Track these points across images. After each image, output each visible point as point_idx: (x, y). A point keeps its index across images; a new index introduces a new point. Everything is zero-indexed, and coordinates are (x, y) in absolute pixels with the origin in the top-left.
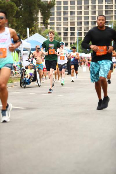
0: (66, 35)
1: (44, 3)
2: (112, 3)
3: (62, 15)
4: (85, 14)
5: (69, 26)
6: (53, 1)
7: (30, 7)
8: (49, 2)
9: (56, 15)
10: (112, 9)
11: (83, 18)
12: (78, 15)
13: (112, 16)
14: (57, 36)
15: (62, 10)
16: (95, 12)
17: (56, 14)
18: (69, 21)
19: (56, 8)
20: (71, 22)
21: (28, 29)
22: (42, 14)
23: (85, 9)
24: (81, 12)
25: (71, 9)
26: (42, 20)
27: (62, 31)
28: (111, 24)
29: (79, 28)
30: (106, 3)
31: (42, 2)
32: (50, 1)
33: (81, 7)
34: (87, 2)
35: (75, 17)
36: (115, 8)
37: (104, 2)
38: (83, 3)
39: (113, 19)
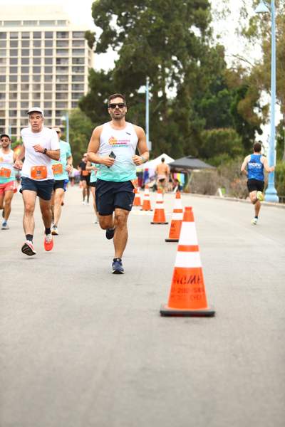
2: (67, 81)
4: (22, 98)
10: (67, 90)
11: (19, 105)
12: (10, 98)
13: (67, 103)
16: (38, 95)
23: (22, 89)
24: (15, 95)
28: (65, 115)
29: (12, 121)
30: (58, 80)
33: (15, 87)
34: (25, 78)
35: (5, 102)
36: (72, 89)
37: (54, 78)
38: (19, 79)
39: (69, 107)
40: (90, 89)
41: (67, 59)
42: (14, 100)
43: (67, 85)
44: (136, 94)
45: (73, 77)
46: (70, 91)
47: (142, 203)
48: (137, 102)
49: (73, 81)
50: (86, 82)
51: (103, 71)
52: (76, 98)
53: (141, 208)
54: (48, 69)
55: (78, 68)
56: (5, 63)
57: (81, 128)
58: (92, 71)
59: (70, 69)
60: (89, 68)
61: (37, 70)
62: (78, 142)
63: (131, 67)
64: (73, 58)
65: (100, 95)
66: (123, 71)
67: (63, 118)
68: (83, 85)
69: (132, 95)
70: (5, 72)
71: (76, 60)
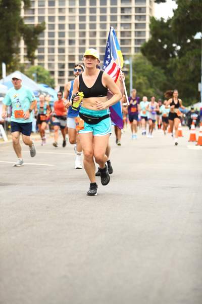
0: (62, 74)
1: (29, 26)
2: (131, 28)
3: (56, 46)
4: (90, 44)
5: (67, 61)
6: (42, 24)
7: (8, 32)
8: (36, 25)
9: (46, 45)
10: (130, 36)
12: (80, 44)
13: (130, 48)
14: (48, 75)
15: (57, 38)
16: (105, 41)
17: (46, 43)
18: (67, 53)
19: (46, 35)
20: (69, 56)
21: (4, 66)
22: (26, 43)
23: (90, 36)
24: (84, 42)
25: (69, 36)
26: (26, 51)
27: (56, 69)
28: (128, 60)
30: (122, 28)
31: (26, 25)
32: (38, 25)
33: (83, 34)
34: (93, 26)
35: (74, 48)
36: (135, 36)
37: (119, 26)
38: (88, 27)
39: (133, 52)
40: (151, 36)
41: (130, 8)
42: (82, 46)
43: (130, 32)
44: (192, 40)
45: (136, 25)
46: (133, 37)
47: (197, 138)
48: (194, 48)
49: (136, 28)
50: (148, 29)
51: (162, 19)
52: (138, 44)
53: (196, 143)
54: (114, 18)
55: (140, 16)
56: (75, 12)
57: (143, 71)
58: (153, 19)
59: (133, 18)
60: (150, 17)
61: (103, 18)
62: (140, 83)
63: (188, 16)
64: (136, 8)
65: (160, 41)
66: (180, 19)
67: (127, 62)
68: (145, 32)
69: (189, 41)
70: (75, 20)
71: (139, 10)
